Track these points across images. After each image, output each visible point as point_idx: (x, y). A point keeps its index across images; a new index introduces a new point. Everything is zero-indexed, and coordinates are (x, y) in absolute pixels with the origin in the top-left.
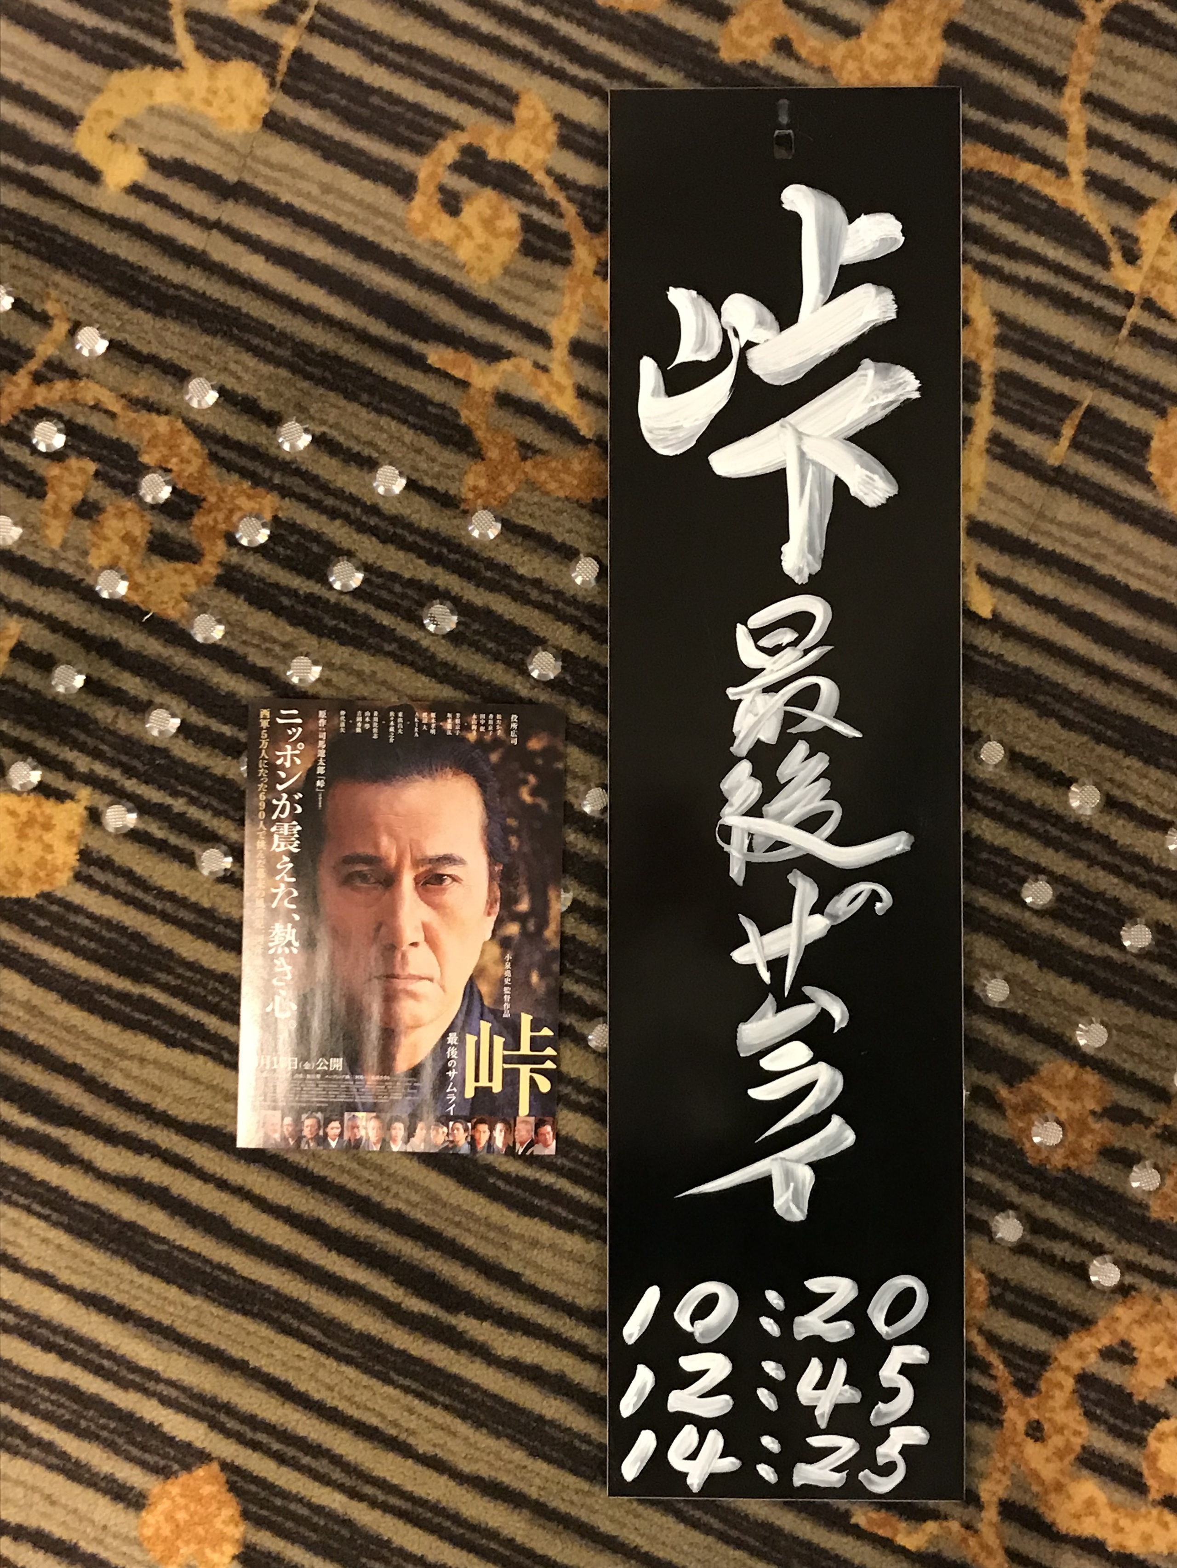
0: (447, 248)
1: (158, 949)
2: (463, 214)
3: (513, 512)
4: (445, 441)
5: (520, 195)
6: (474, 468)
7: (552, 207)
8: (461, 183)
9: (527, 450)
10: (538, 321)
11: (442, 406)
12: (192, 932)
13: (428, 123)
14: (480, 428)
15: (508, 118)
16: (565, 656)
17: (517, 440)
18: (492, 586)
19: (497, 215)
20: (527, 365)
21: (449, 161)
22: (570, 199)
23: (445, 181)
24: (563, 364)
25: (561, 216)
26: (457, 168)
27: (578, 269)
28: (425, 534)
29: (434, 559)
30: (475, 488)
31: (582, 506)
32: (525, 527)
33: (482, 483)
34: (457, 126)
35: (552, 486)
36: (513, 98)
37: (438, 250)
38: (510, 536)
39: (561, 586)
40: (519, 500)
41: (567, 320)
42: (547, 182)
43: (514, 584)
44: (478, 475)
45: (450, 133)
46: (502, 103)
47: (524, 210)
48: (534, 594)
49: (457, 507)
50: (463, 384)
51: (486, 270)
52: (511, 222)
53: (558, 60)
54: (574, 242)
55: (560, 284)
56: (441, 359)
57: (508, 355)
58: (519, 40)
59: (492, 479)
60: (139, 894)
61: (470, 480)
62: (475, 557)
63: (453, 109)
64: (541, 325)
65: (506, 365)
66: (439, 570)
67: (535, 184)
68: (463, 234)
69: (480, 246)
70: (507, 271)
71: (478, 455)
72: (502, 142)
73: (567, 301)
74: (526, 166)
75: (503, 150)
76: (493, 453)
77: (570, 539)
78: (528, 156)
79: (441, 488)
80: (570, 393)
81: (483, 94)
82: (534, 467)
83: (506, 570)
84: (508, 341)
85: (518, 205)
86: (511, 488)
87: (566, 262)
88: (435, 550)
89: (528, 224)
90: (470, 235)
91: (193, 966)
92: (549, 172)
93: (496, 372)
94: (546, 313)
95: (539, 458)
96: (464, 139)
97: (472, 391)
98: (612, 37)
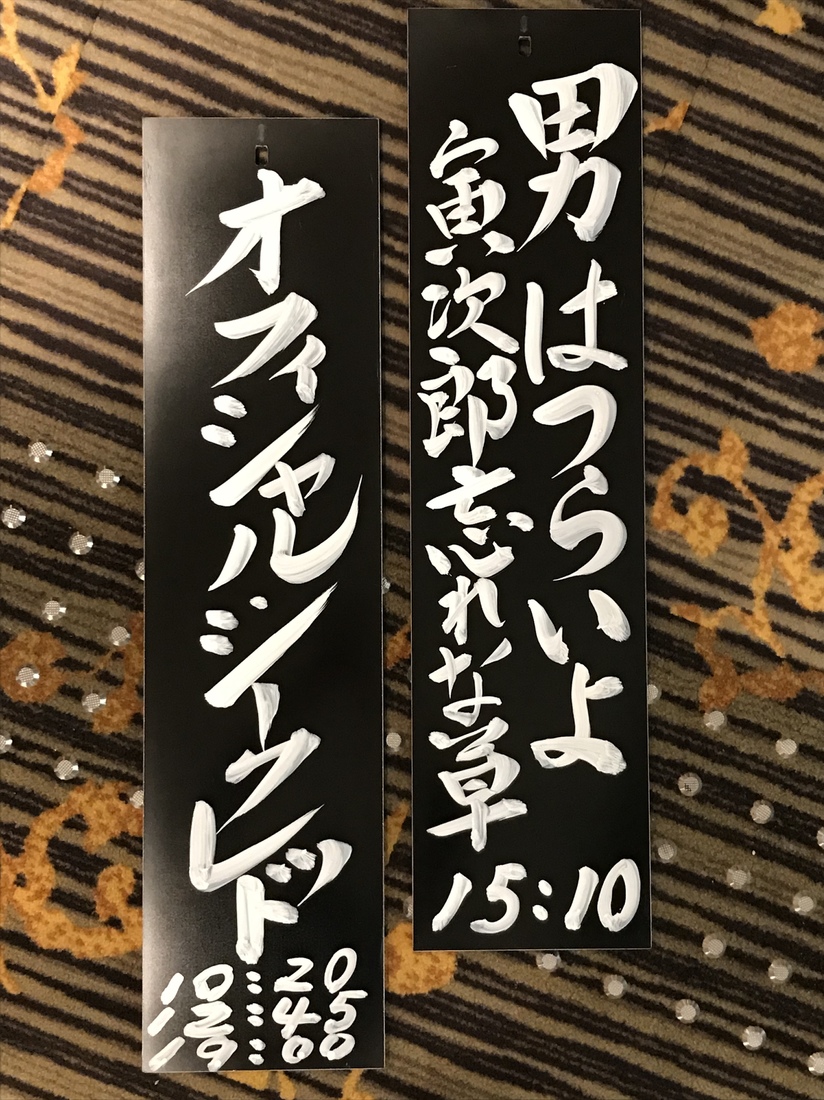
0: (680, 536)
1: (515, 1024)
2: (689, 513)
3: (735, 710)
4: (684, 665)
5: (727, 498)
6: (707, 681)
7: (748, 505)
8: (686, 492)
9: (741, 667)
10: (743, 581)
11: (682, 641)
12: (537, 1011)
13: (664, 453)
14: (708, 654)
15: (715, 447)
16: (776, 807)
17: (733, 661)
18: (723, 761)
19: (711, 512)
20: (737, 611)
21: (677, 477)
22: (760, 499)
23: (675, 491)
24: (762, 609)
25: (754, 510)
26: (683, 482)
27: (768, 544)
28: (677, 729)
29: (683, 745)
30: (708, 696)
31: (781, 704)
32: (743, 720)
33: (713, 692)
34: (681, 454)
35: (759, 691)
36: (718, 434)
37: (674, 537)
38: (734, 726)
39: (771, 759)
40: (738, 702)
41: (763, 579)
42: (745, 489)
43: (738, 759)
44: (709, 687)
45: (677, 459)
46: (710, 437)
47: (730, 507)
48: (752, 765)
49: (697, 709)
50: (695, 626)
51: (706, 549)
52: (722, 516)
53: (747, 408)
54: (765, 527)
55: (757, 555)
56: (680, 611)
57: (724, 604)
58: (720, 395)
59: (719, 688)
60: (499, 987)
61: (704, 690)
62: (711, 742)
63: (679, 443)
64: (745, 584)
65: (722, 612)
66: (687, 752)
67: (735, 490)
68: (690, 525)
69: (702, 534)
70: (720, 549)
71: (708, 673)
72: (712, 464)
73: (762, 566)
74: (728, 479)
75: (713, 469)
76: (718, 671)
77: (774, 727)
78: (730, 472)
79: (684, 695)
80: (767, 628)
81: (697, 432)
82: (747, 679)
83: (732, 750)
84: (723, 595)
85: (724, 504)
86: (732, 694)
87: (760, 541)
88: (684, 739)
89: (733, 517)
90: (694, 527)
91: (540, 1034)
92: (745, 482)
93: (717, 616)
94: (749, 575)
95: (749, 673)
96: (686, 462)
97: (701, 630)
98: (781, 390)
